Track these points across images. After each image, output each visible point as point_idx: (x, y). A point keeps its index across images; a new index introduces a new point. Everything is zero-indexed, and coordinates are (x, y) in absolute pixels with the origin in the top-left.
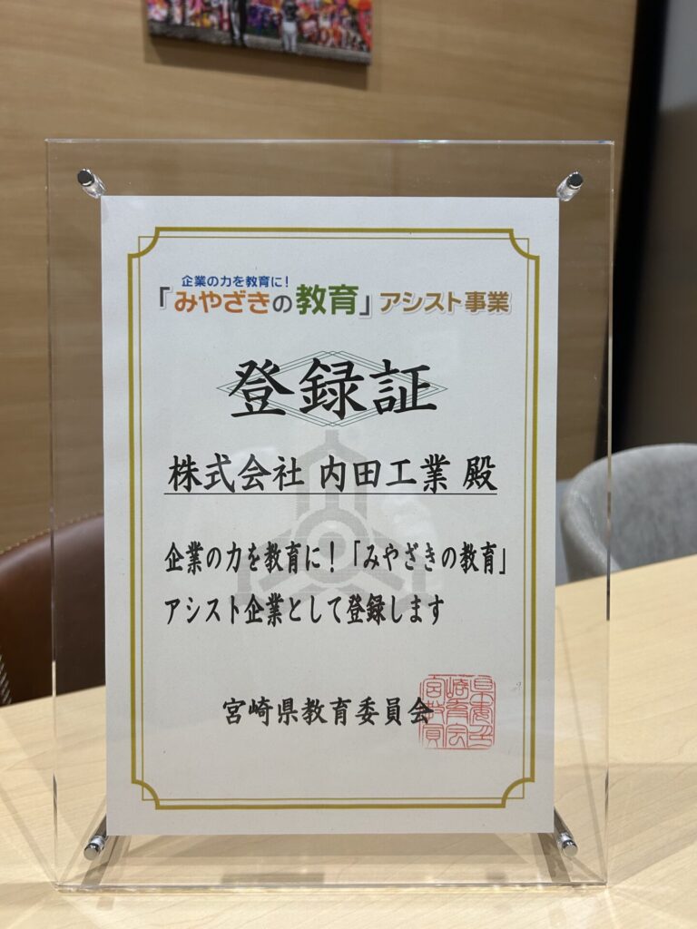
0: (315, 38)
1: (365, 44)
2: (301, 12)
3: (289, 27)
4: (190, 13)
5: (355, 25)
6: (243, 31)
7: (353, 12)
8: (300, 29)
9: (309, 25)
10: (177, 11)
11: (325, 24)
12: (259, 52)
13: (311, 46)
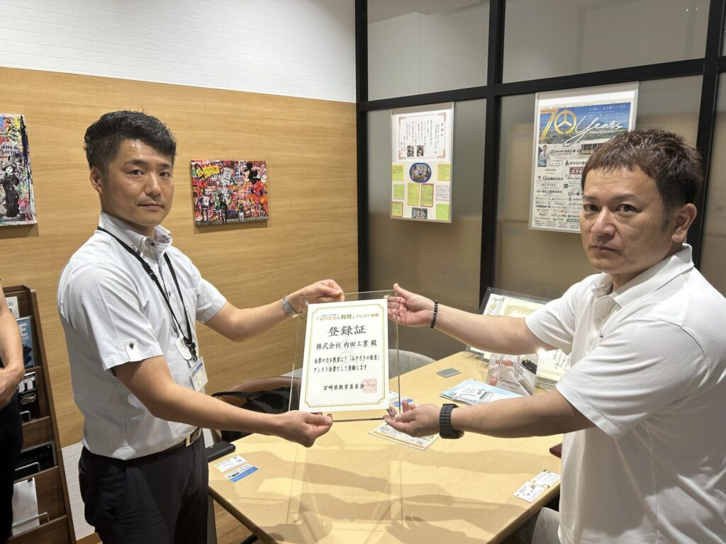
0: (250, 216)
1: (266, 214)
2: (245, 209)
3: (241, 214)
4: (209, 217)
5: (263, 209)
6: (226, 219)
7: (262, 205)
8: (245, 214)
9: (248, 212)
10: (205, 217)
11: (253, 211)
12: (232, 223)
13: (249, 218)
